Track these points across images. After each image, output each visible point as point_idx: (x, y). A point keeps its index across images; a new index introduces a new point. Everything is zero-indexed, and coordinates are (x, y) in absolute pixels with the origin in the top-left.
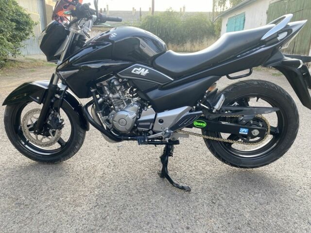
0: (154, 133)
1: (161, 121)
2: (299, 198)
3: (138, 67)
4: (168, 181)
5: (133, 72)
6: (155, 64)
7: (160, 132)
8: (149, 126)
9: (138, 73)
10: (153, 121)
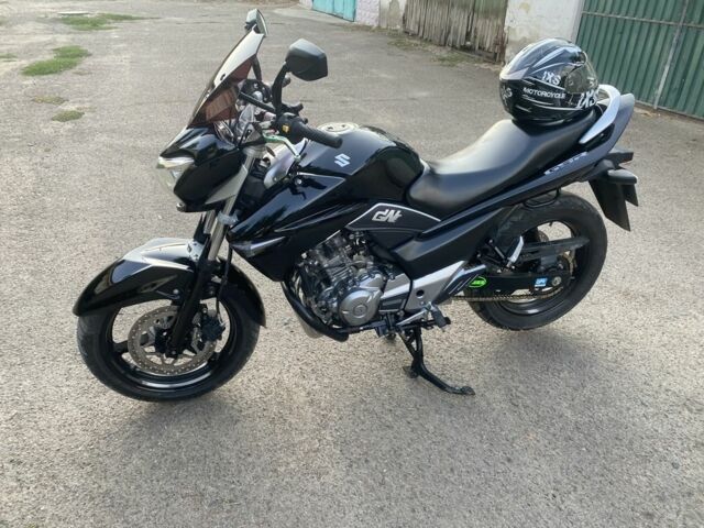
0: (408, 314)
1: (420, 292)
2: (614, 365)
3: (383, 209)
4: (427, 382)
5: (374, 218)
6: (411, 198)
7: (419, 311)
8: (400, 304)
9: (383, 219)
10: (406, 296)
